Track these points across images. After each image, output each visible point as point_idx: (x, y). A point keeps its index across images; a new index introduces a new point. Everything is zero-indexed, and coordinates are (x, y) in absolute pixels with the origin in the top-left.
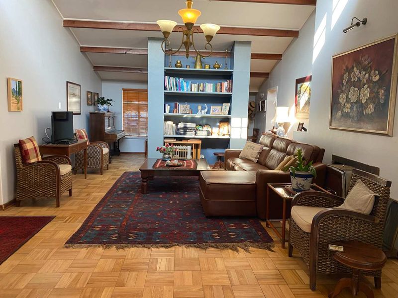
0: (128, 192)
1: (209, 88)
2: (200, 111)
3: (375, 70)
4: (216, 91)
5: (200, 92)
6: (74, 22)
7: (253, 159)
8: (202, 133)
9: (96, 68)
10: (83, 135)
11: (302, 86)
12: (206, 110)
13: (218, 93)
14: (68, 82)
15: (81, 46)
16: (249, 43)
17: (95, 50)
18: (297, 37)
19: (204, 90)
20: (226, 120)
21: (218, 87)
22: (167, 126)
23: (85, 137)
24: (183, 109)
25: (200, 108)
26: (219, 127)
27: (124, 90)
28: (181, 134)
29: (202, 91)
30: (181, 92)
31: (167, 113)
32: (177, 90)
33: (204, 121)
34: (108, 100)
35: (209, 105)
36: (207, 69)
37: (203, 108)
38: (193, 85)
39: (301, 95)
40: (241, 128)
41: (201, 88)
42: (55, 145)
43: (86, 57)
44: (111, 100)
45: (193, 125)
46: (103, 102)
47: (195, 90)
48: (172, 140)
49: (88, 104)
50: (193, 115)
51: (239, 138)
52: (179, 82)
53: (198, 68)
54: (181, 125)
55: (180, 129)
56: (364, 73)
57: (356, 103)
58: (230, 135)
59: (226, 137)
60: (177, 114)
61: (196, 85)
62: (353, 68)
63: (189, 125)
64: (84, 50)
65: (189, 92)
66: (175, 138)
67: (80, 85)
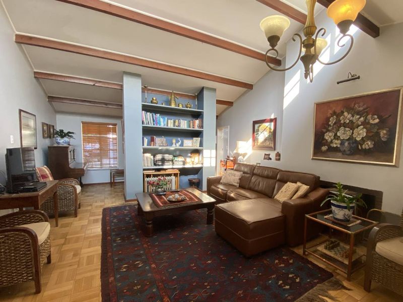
0: (129, 238)
1: (184, 124)
2: (174, 144)
3: (373, 115)
4: (190, 127)
5: (175, 128)
6: (31, 38)
7: (236, 184)
8: (179, 164)
9: (51, 98)
10: (47, 174)
11: (260, 126)
12: (180, 143)
13: (191, 129)
14: (20, 111)
15: (35, 70)
16: (214, 90)
17: (54, 78)
18: (252, 89)
19: (179, 126)
20: (197, 152)
21: (192, 124)
22: (145, 159)
23: (49, 175)
24: (160, 142)
25: (174, 141)
26: (190, 157)
27: (83, 123)
28: (159, 165)
29: (178, 127)
30: (158, 126)
31: (146, 146)
32: (154, 124)
33: (178, 153)
34: (69, 133)
35: (182, 138)
36: (181, 107)
37: (177, 142)
38: (169, 121)
39: (259, 133)
40: (211, 158)
41: (177, 124)
42: (14, 195)
43: (40, 84)
44: (73, 133)
45: (171, 157)
46: (62, 134)
47: (171, 125)
48: (151, 171)
49: (44, 137)
50: (168, 147)
51: (209, 165)
52: (156, 118)
53: (173, 106)
54: (159, 157)
55: (159, 160)
56: (358, 117)
57: (348, 140)
58: (202, 164)
59: (199, 166)
60: (155, 147)
61: (172, 121)
62: (343, 112)
63: (167, 156)
64: (38, 76)
65: (166, 127)
66: (153, 169)
67: (35, 116)
